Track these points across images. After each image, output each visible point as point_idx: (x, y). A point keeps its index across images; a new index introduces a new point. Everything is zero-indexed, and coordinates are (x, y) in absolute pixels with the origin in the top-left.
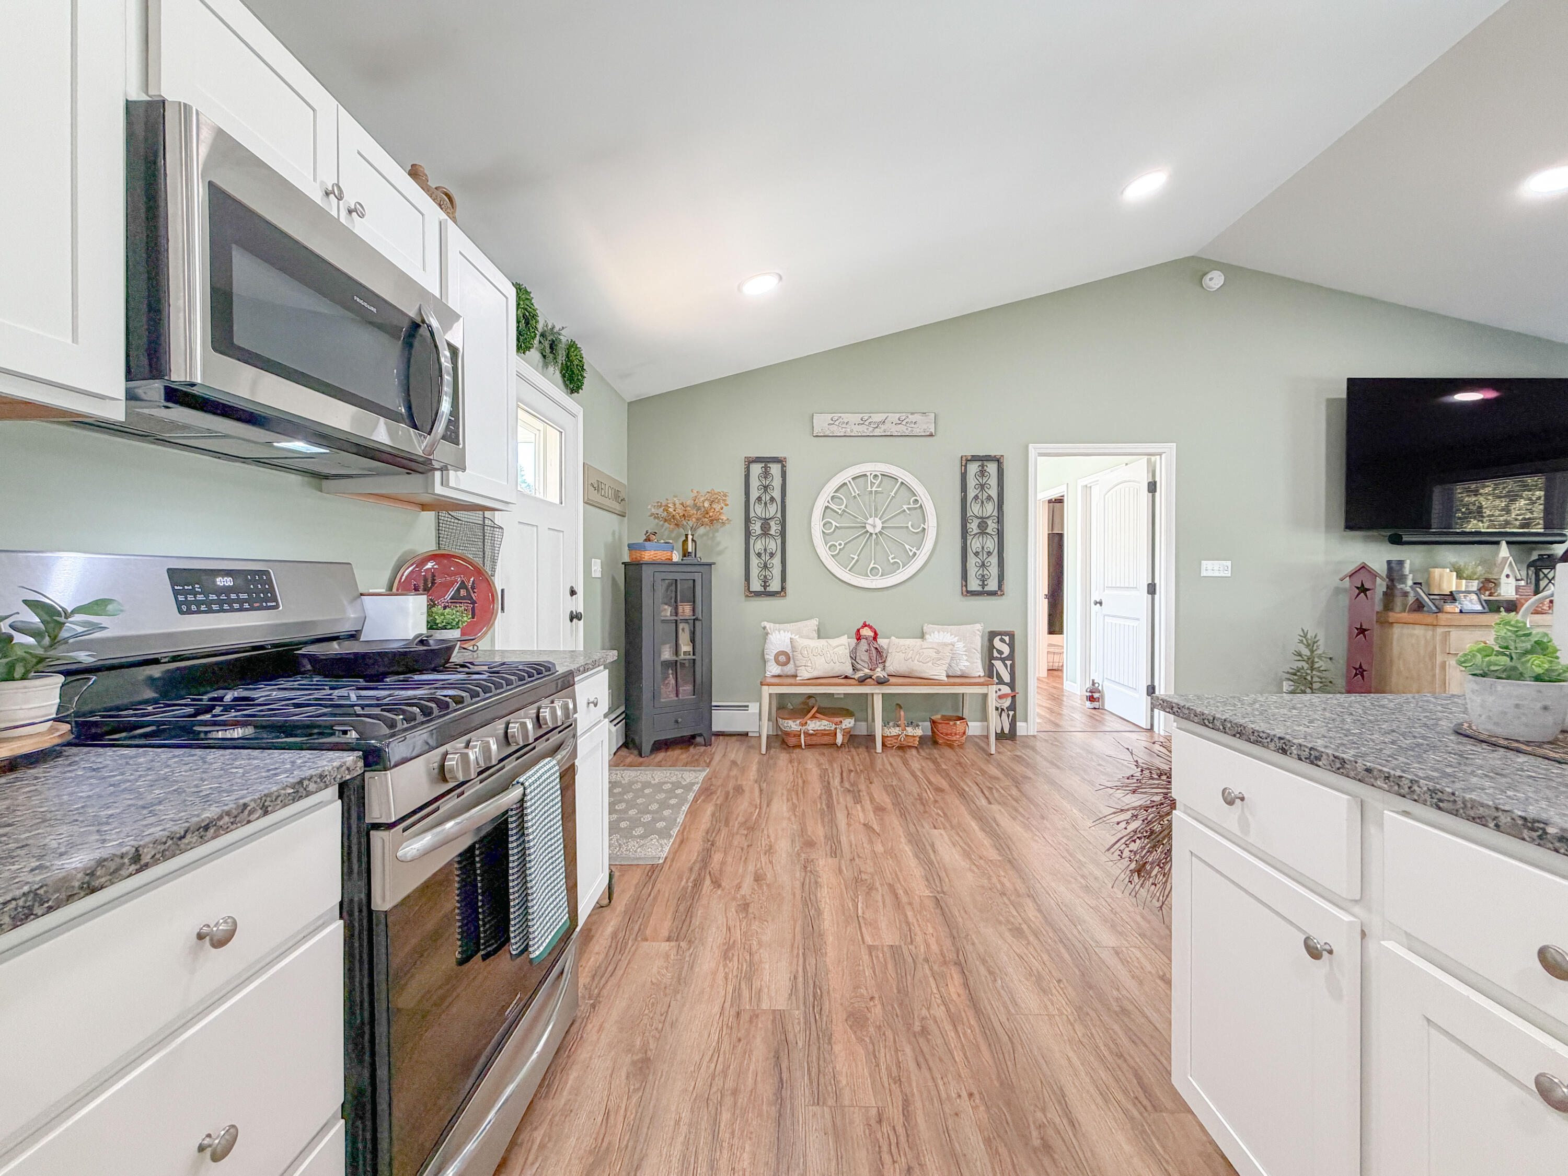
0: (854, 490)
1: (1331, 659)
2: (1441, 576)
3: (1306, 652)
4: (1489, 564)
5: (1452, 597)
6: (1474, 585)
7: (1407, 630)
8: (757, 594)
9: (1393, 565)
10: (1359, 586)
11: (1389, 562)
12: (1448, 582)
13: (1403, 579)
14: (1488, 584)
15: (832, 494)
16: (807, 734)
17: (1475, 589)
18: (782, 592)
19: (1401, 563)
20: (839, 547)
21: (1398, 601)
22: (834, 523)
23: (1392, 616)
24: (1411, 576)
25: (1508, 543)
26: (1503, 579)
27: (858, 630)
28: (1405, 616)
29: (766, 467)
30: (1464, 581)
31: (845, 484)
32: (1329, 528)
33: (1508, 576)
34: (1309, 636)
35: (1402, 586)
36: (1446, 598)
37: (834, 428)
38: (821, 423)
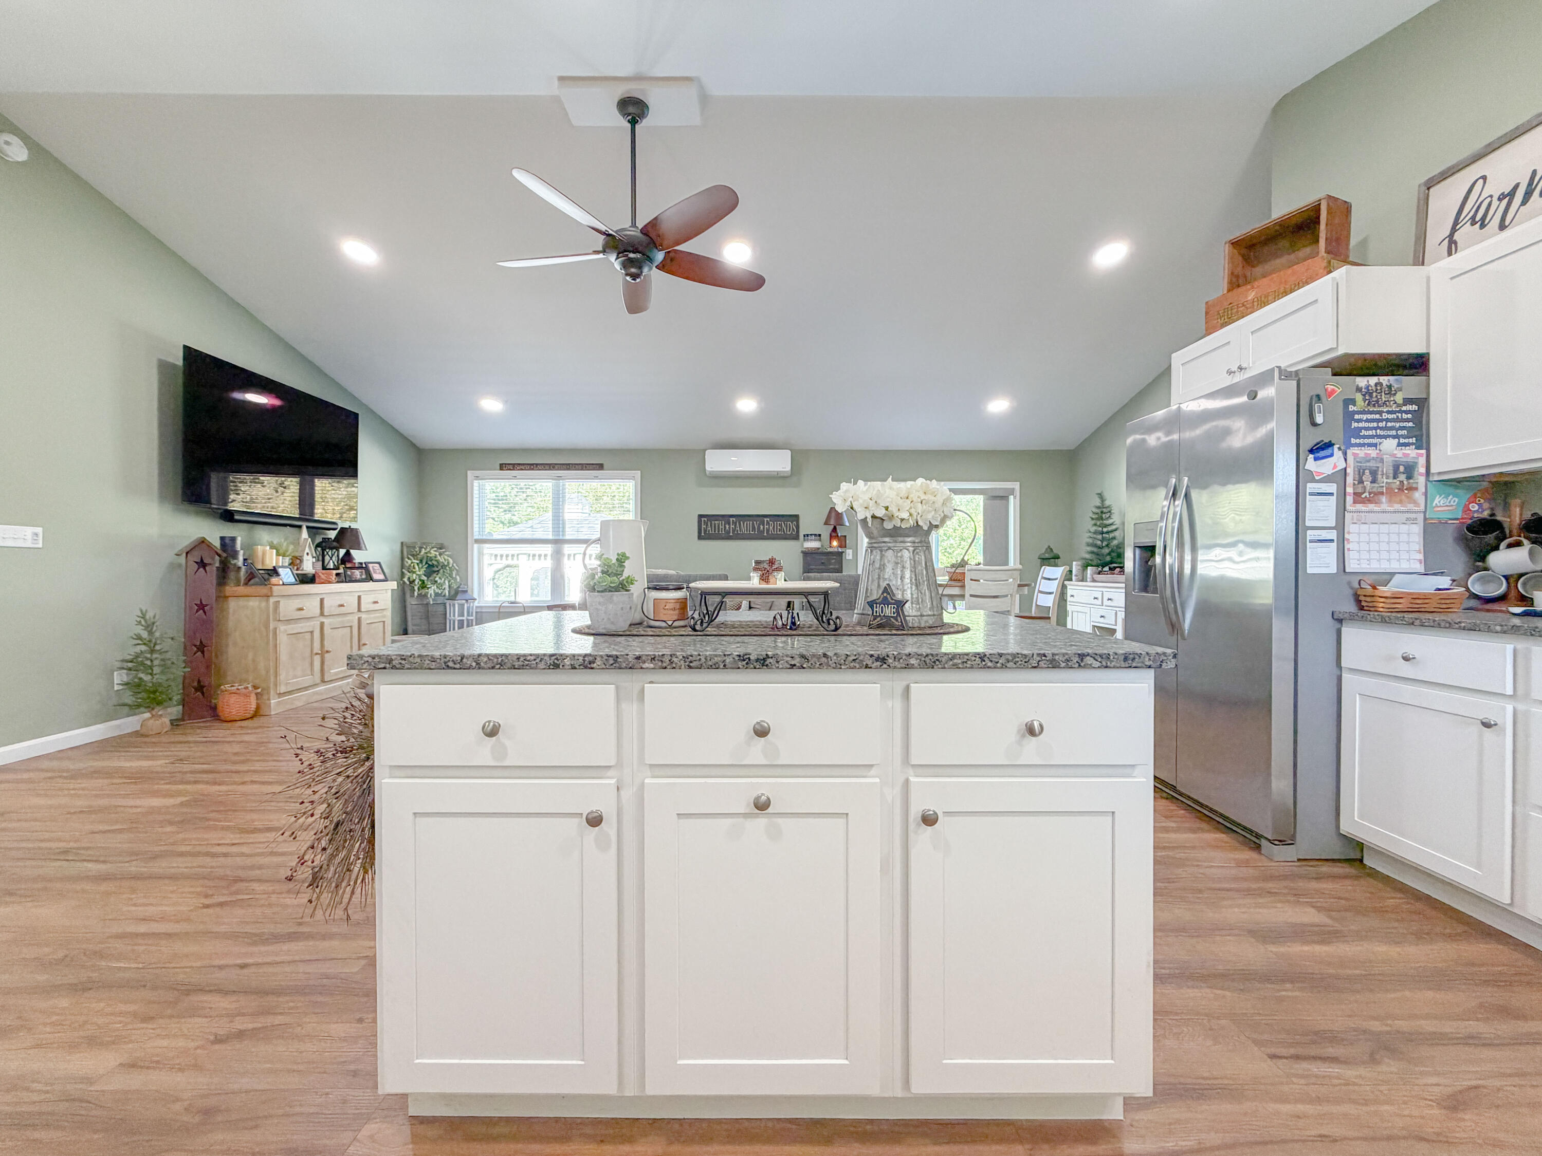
1: (172, 639)
2: (264, 554)
3: (145, 635)
4: (296, 542)
5: (274, 572)
6: (287, 561)
7: (242, 602)
9: (227, 541)
10: (199, 560)
11: (222, 539)
12: (271, 559)
13: (235, 555)
14: (295, 562)
17: (287, 564)
19: (233, 539)
21: (232, 575)
23: (230, 589)
24: (241, 552)
25: (308, 527)
26: (305, 557)
28: (242, 589)
30: (281, 557)
32: (163, 497)
33: (308, 554)
34: (147, 617)
35: (235, 561)
36: (270, 572)
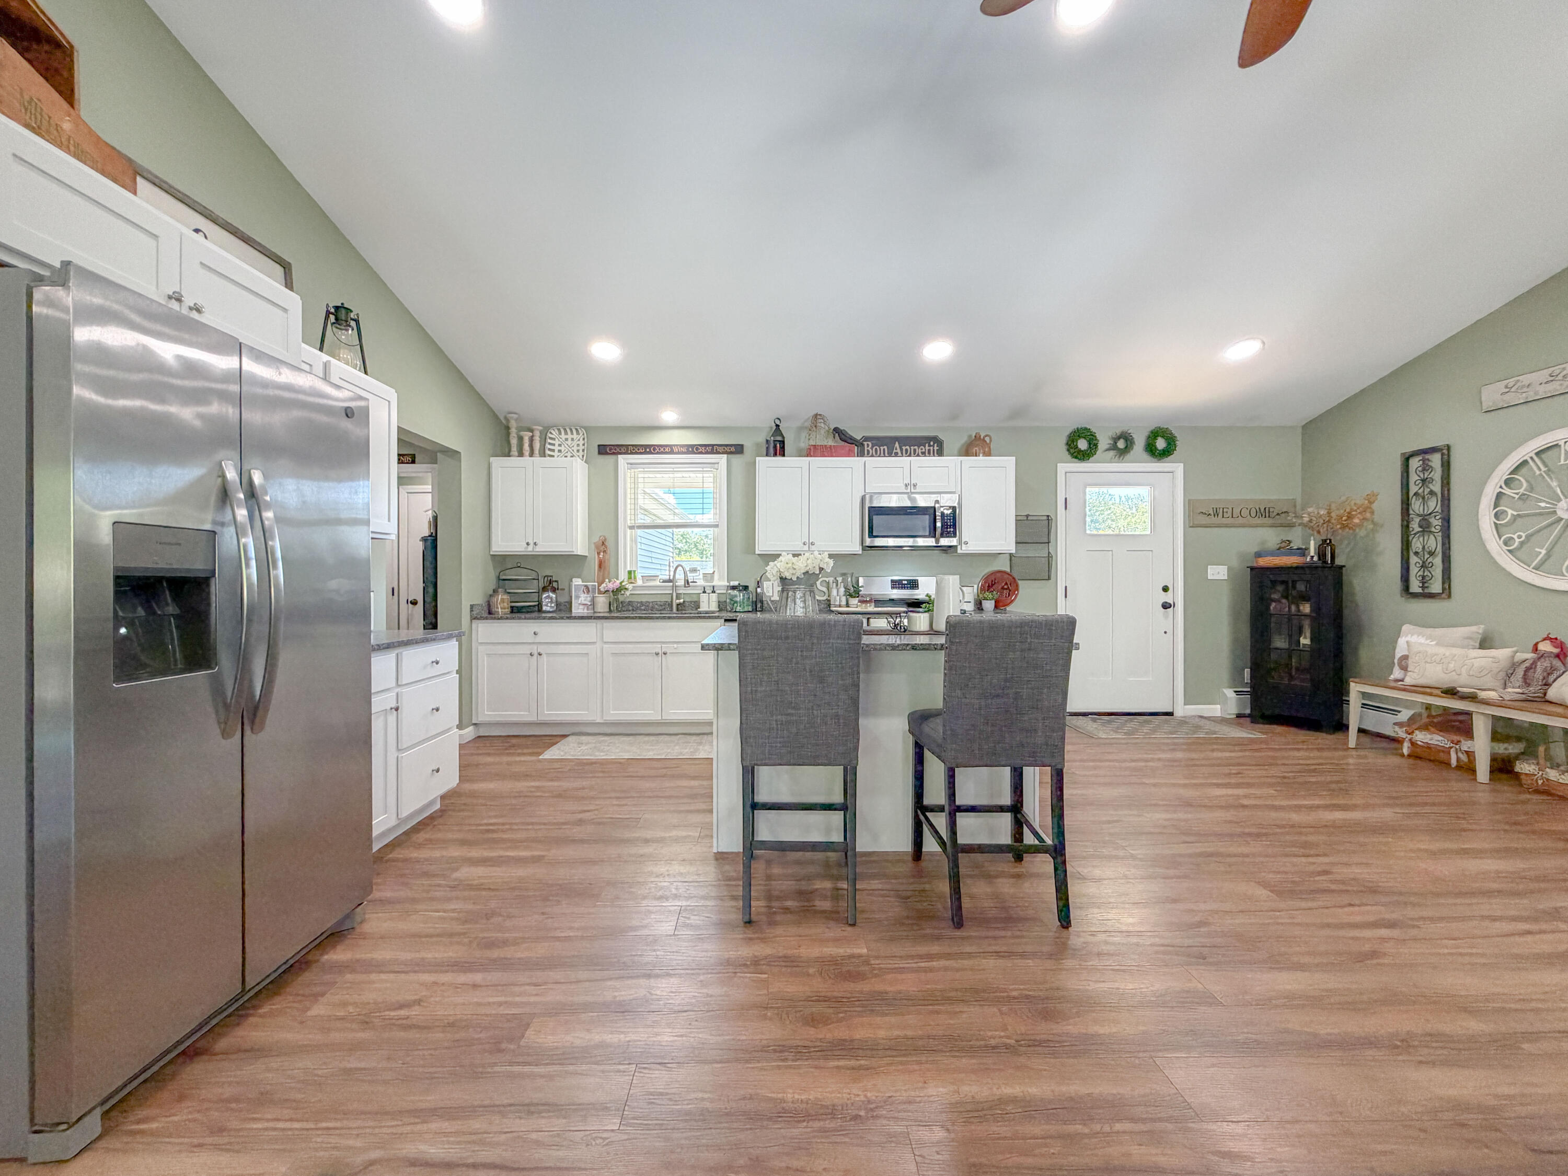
0: (1538, 467)
8: (1415, 595)
15: (1505, 477)
16: (1413, 743)
18: (1447, 592)
20: (1517, 540)
22: (1510, 512)
27: (1536, 645)
29: (1424, 460)
31: (1525, 463)
37: (1506, 397)
38: (1492, 395)
